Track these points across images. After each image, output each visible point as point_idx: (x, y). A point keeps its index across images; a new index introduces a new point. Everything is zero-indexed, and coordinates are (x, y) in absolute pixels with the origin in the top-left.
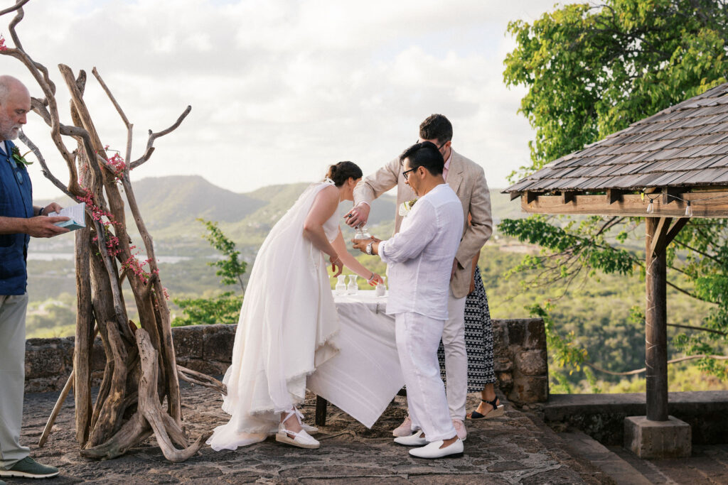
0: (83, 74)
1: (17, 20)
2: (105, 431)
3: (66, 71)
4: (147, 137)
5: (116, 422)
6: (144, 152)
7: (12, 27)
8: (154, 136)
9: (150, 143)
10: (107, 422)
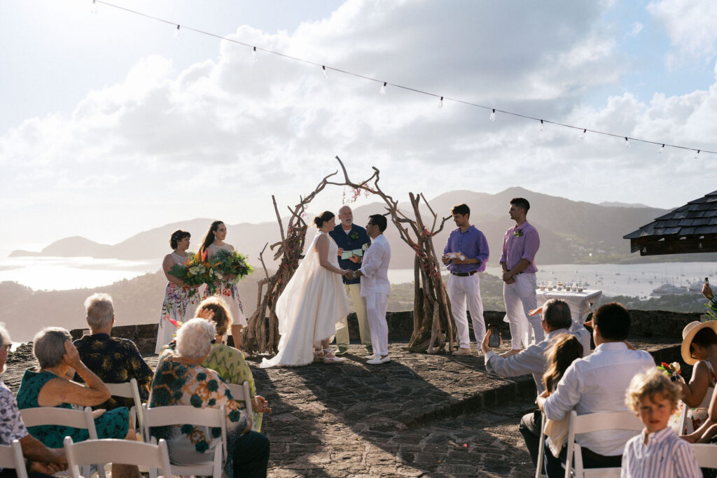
0: (418, 195)
1: (377, 181)
2: (417, 342)
3: (411, 195)
4: (442, 220)
5: (422, 338)
6: (439, 228)
7: (376, 183)
8: (445, 220)
9: (443, 223)
10: (418, 338)
